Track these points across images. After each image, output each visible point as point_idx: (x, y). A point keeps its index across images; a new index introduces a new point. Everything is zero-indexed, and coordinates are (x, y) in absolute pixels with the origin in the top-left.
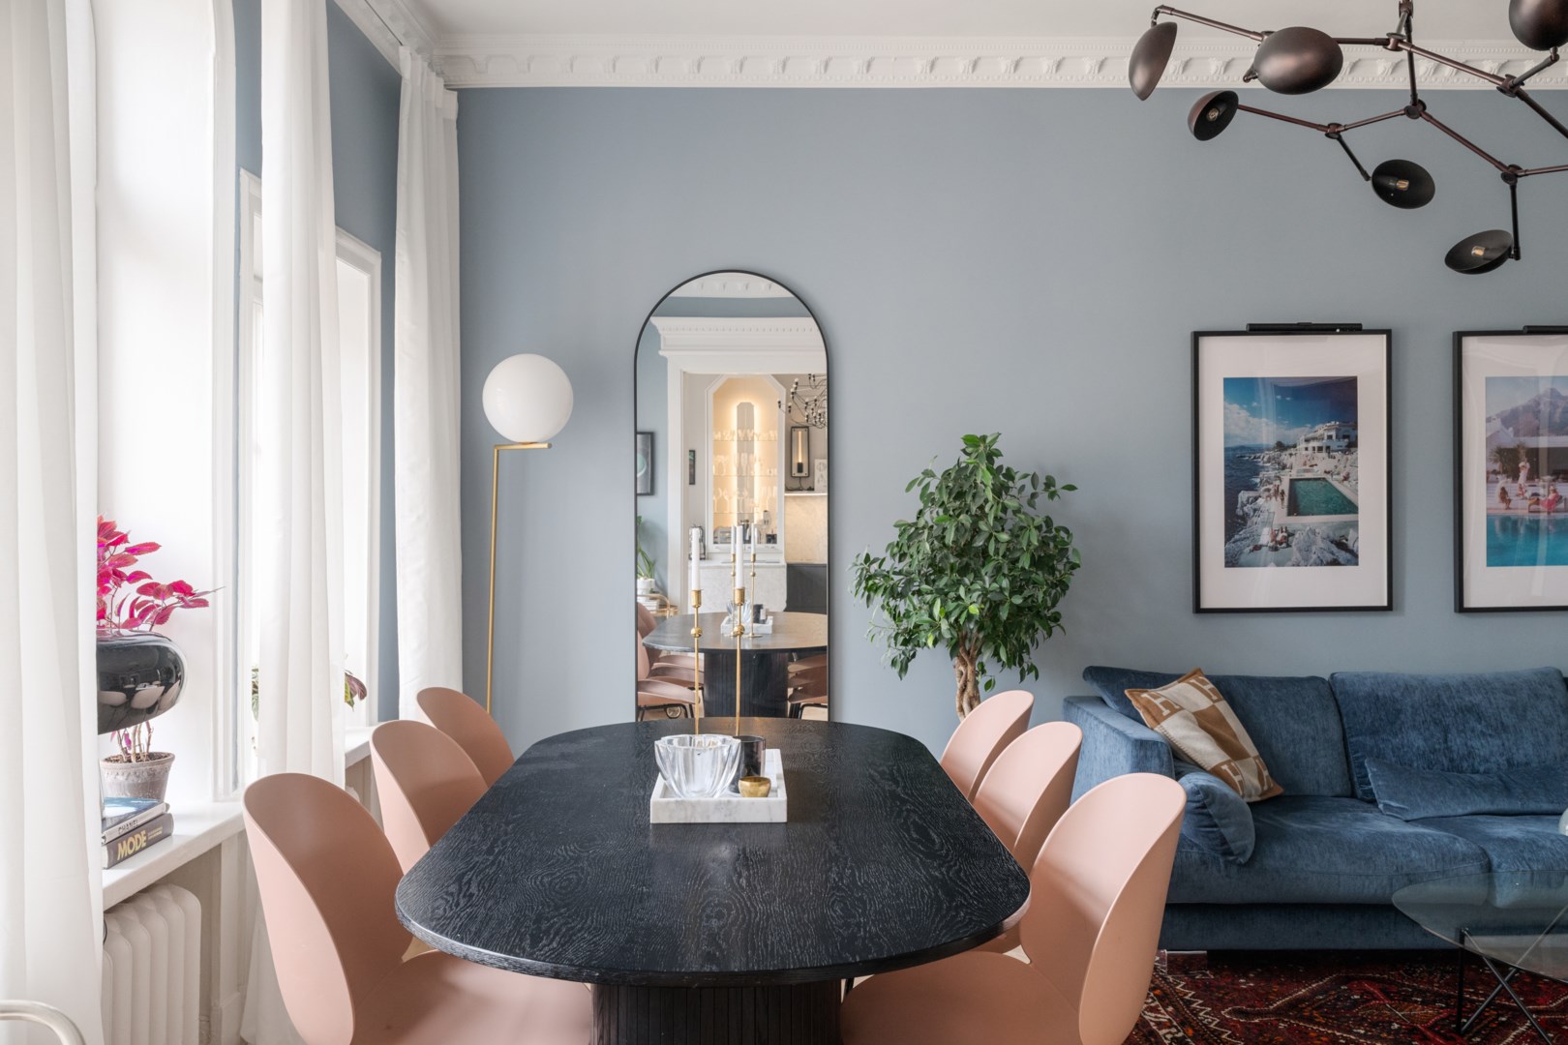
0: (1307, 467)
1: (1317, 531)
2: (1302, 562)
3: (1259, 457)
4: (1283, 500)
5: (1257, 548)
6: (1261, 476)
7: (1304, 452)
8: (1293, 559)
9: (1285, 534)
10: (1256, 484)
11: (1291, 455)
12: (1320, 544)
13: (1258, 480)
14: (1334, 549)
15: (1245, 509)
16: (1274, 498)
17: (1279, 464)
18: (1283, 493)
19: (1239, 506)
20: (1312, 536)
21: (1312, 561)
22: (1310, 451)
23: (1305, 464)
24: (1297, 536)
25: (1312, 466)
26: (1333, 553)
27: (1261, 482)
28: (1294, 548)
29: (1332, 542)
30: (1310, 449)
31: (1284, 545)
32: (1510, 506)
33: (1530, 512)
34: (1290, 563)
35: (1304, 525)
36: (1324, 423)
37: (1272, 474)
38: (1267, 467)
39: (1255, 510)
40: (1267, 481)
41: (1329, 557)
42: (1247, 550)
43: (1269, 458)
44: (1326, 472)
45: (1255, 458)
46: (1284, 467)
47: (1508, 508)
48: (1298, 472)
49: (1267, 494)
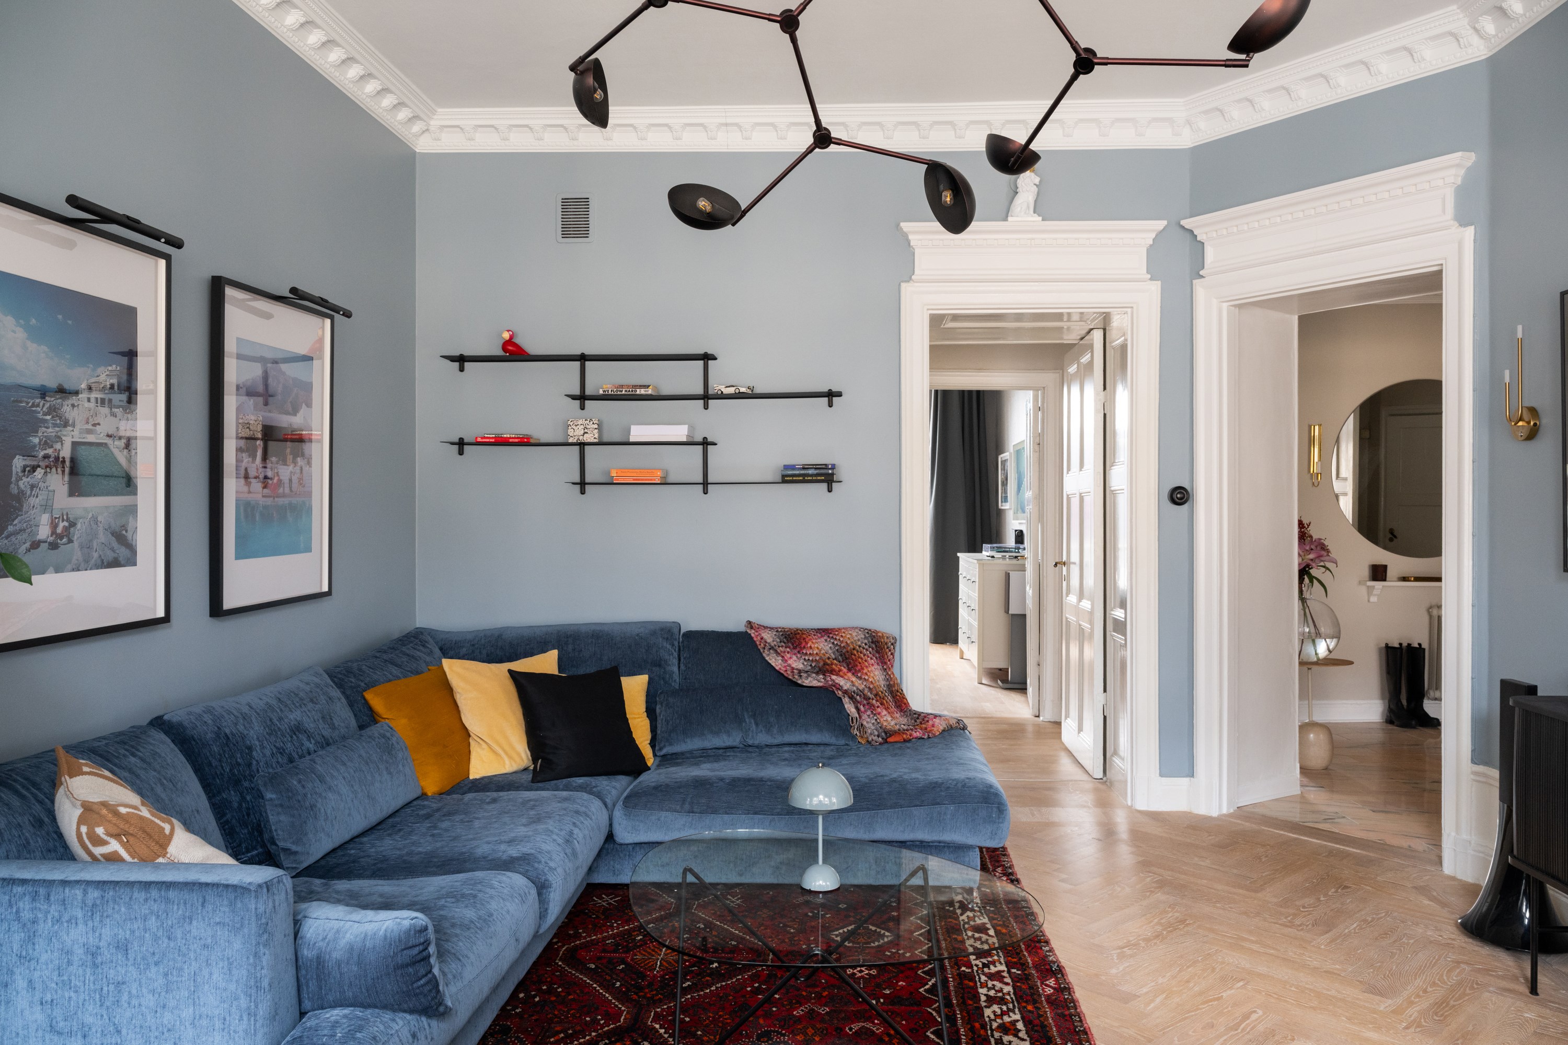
0: (90, 427)
1: (99, 519)
2: (82, 565)
3: (38, 406)
4: (63, 472)
5: (36, 545)
6: (40, 434)
7: (87, 405)
8: (74, 561)
9: (66, 524)
10: (35, 446)
11: (73, 406)
12: (102, 537)
13: (36, 440)
14: (115, 544)
15: (21, 483)
16: (54, 470)
17: (60, 418)
18: (64, 461)
19: (13, 479)
20: (94, 526)
21: (92, 562)
22: (92, 405)
23: (87, 423)
24: (79, 526)
25: (94, 425)
26: (113, 550)
27: (40, 443)
28: (76, 544)
29: (112, 534)
30: (93, 400)
31: (65, 540)
32: (251, 490)
33: (263, 496)
34: (69, 567)
35: (86, 510)
36: (106, 366)
37: (51, 431)
38: (46, 421)
39: (33, 487)
40: (46, 443)
41: (110, 555)
42: (23, 548)
43: (50, 407)
44: (109, 436)
45: (33, 405)
46: (66, 424)
47: (249, 492)
48: (80, 433)
49: (46, 462)
